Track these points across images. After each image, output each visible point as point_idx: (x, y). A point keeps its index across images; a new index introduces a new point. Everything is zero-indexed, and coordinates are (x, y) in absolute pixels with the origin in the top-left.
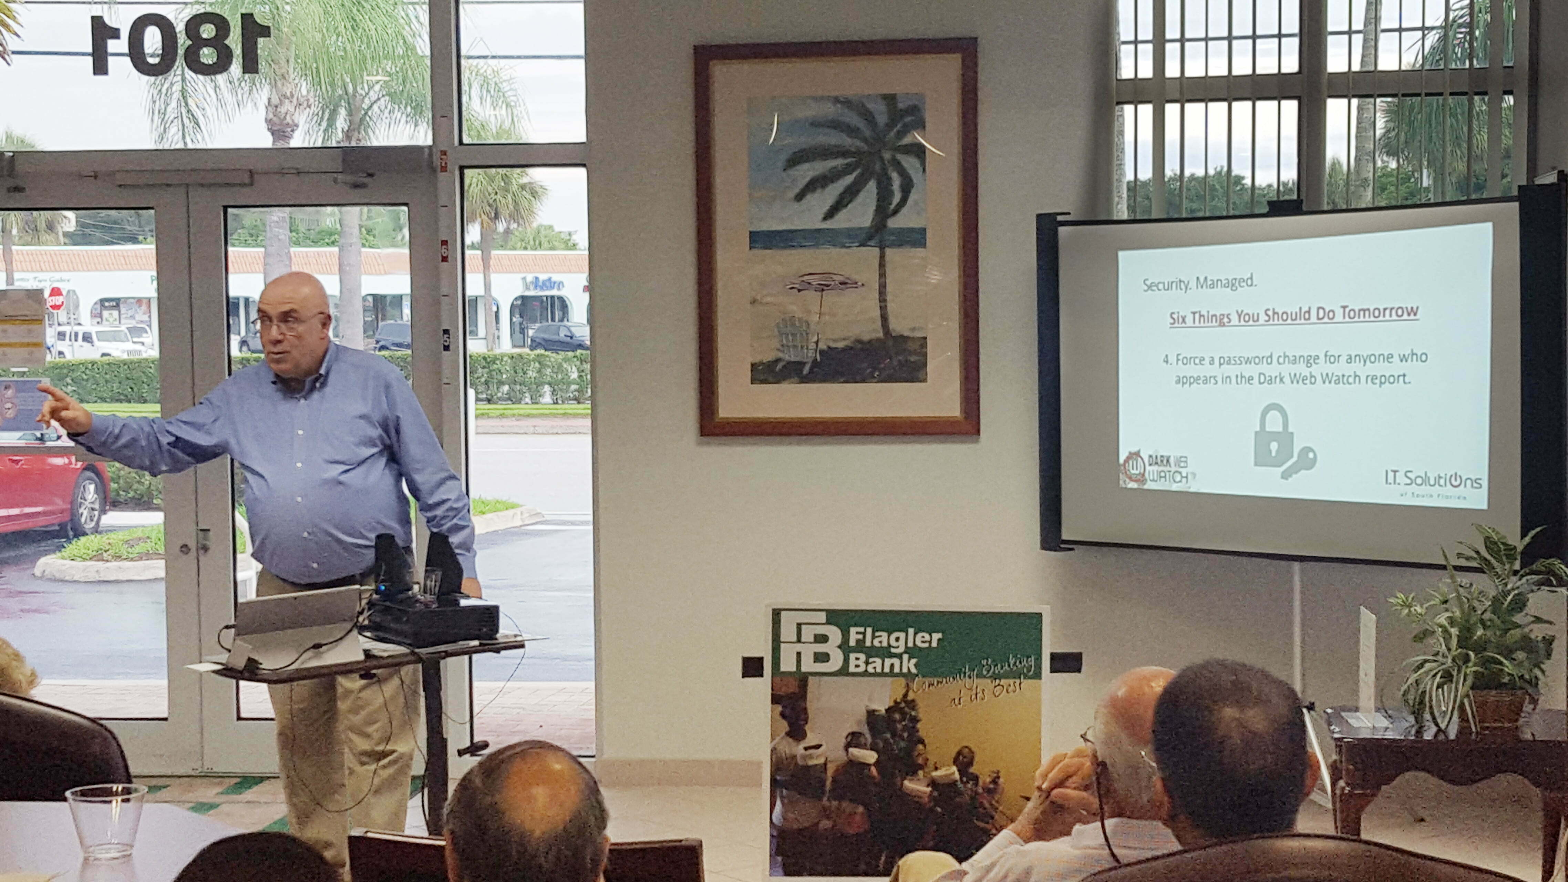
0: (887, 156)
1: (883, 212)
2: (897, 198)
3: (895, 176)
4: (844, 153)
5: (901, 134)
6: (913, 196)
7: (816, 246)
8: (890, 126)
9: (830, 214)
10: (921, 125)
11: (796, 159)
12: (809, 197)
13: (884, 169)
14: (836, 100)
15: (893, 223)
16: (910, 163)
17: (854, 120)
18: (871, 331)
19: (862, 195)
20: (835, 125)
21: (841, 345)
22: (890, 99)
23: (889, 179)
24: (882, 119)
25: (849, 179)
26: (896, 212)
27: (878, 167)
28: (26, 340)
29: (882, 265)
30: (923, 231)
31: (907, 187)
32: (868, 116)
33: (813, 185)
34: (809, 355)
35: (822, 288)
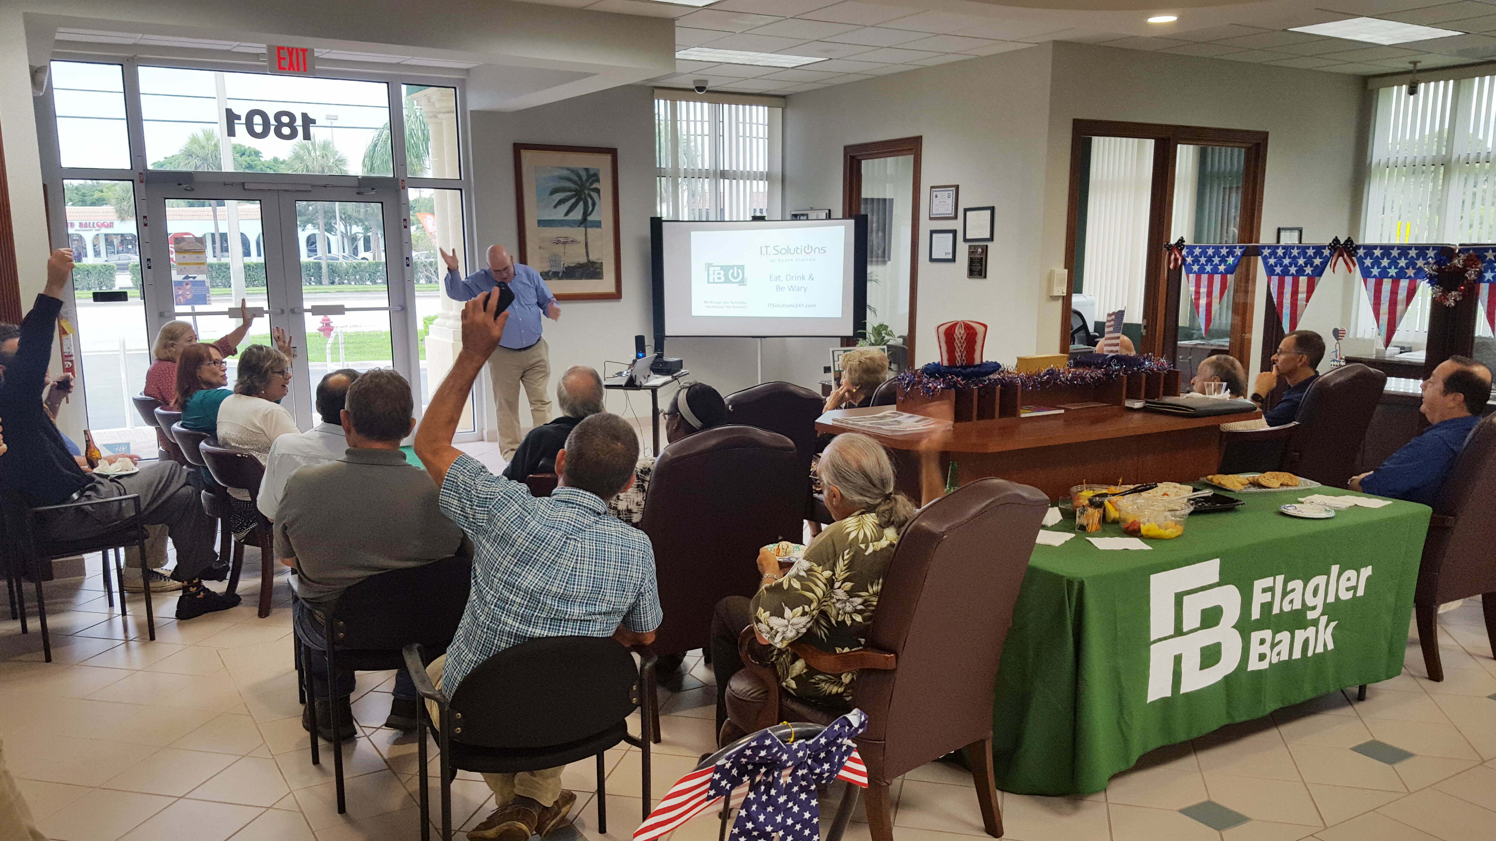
0: (586, 192)
1: (586, 214)
2: (590, 209)
3: (589, 200)
4: (570, 190)
5: (591, 184)
6: (596, 207)
7: (562, 226)
8: (587, 180)
9: (566, 214)
10: (598, 180)
11: (554, 191)
12: (558, 207)
13: (585, 197)
14: (568, 169)
15: (589, 218)
16: (594, 195)
17: (575, 178)
18: (583, 260)
19: (578, 206)
20: (569, 179)
21: (573, 265)
22: (587, 170)
23: (588, 201)
24: (584, 178)
25: (573, 201)
26: (590, 214)
27: (583, 197)
28: (196, 262)
29: (586, 234)
30: (600, 222)
31: (594, 204)
32: (579, 176)
33: (561, 202)
34: (561, 269)
35: (565, 243)
